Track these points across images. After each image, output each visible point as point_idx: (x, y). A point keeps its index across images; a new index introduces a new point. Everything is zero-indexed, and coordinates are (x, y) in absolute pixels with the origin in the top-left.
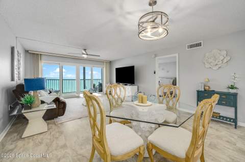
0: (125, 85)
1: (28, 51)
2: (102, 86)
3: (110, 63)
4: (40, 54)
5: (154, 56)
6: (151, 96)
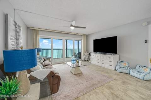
0: (105, 54)
1: (29, 28)
2: (80, 54)
3: (87, 36)
4: (38, 30)
5: (146, 24)
6: (140, 67)
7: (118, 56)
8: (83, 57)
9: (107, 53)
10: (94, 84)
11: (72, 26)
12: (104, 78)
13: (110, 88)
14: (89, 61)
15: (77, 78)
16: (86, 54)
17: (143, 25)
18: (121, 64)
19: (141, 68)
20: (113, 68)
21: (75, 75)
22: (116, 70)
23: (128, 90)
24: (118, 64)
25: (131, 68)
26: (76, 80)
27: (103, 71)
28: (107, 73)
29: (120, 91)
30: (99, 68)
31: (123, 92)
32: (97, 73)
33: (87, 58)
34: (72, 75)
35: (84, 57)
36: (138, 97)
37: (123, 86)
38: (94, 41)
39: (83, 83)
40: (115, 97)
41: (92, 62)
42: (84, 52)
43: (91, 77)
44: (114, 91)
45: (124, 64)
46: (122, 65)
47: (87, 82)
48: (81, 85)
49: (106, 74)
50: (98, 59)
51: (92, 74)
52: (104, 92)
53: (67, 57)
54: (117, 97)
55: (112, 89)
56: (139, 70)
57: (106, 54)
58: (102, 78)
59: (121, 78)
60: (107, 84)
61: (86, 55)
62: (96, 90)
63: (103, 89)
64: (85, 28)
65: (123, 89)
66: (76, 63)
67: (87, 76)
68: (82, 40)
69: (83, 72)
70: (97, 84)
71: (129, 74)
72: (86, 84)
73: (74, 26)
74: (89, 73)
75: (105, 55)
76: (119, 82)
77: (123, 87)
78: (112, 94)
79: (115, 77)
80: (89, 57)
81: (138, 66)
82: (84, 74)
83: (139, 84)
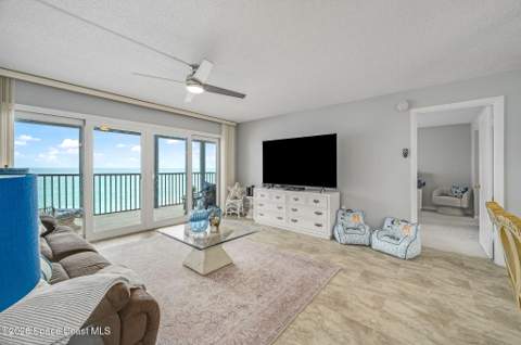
0: (300, 190)
5: (406, 105)
6: (392, 222)
7: (338, 194)
8: (224, 202)
9: (306, 188)
10: (285, 301)
11: (197, 82)
12: (311, 270)
13: (338, 303)
14: (248, 217)
15: (220, 290)
16: (236, 190)
17: (399, 108)
18: (346, 218)
19: (395, 227)
20: (325, 233)
21: (206, 275)
22: (333, 238)
23: (384, 299)
24: (339, 219)
25: (372, 230)
26: (216, 297)
27: (300, 247)
28: (313, 250)
29: (367, 306)
30: (286, 239)
31: (374, 308)
32: (284, 255)
33: (239, 203)
34: (193, 279)
35: (229, 201)
36: (413, 314)
37: (368, 289)
38: (266, 144)
39: (245, 306)
40: (362, 333)
41: (258, 219)
42: (228, 184)
43: (269, 273)
44: (352, 310)
45: (354, 216)
46: (350, 220)
47: (259, 296)
48: (241, 313)
49: (312, 257)
50: (280, 208)
51: (269, 262)
52: (328, 324)
53: (156, 206)
54: (367, 330)
55: (344, 305)
56: (391, 232)
57: (303, 189)
58: (306, 272)
59: (355, 264)
60: (323, 292)
61: (237, 194)
62: (300, 323)
63: (320, 314)
64: (243, 96)
65: (373, 299)
66: (208, 230)
67: (253, 274)
68: (220, 140)
69: (235, 260)
70: (297, 298)
71: (370, 246)
72: (259, 306)
73: (201, 84)
74: (256, 260)
75: (301, 193)
76: (355, 277)
77: (370, 293)
78: (350, 322)
79: (338, 261)
80: (245, 201)
81: (388, 222)
82: (240, 266)
83: (401, 271)
